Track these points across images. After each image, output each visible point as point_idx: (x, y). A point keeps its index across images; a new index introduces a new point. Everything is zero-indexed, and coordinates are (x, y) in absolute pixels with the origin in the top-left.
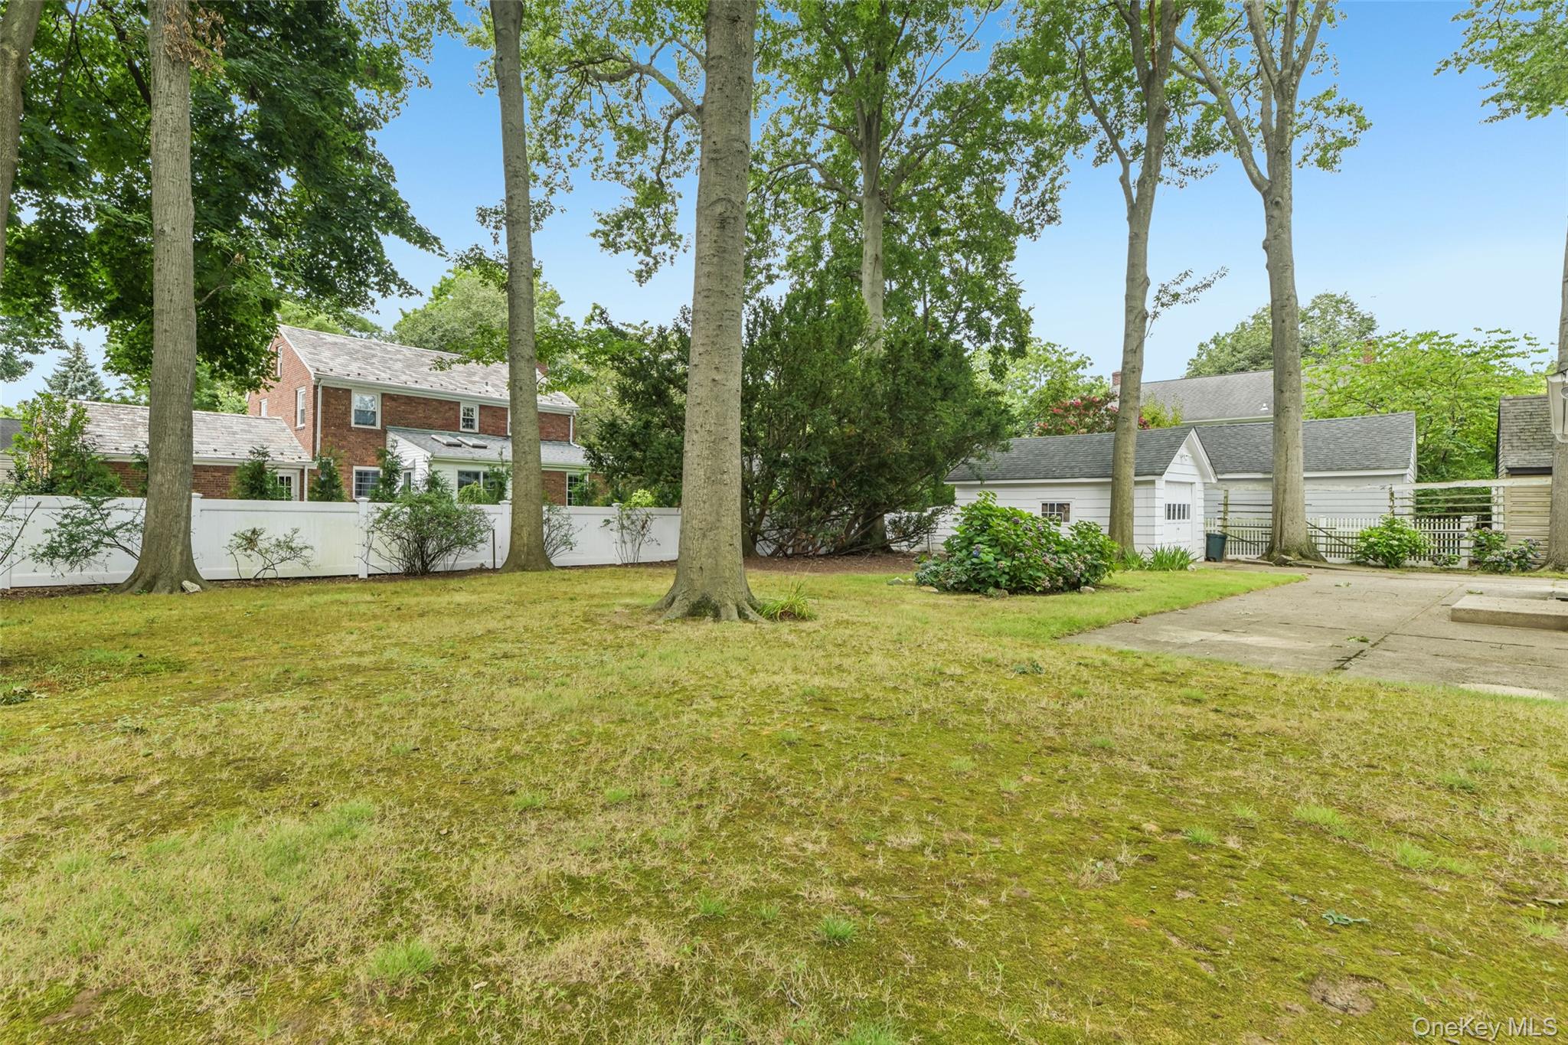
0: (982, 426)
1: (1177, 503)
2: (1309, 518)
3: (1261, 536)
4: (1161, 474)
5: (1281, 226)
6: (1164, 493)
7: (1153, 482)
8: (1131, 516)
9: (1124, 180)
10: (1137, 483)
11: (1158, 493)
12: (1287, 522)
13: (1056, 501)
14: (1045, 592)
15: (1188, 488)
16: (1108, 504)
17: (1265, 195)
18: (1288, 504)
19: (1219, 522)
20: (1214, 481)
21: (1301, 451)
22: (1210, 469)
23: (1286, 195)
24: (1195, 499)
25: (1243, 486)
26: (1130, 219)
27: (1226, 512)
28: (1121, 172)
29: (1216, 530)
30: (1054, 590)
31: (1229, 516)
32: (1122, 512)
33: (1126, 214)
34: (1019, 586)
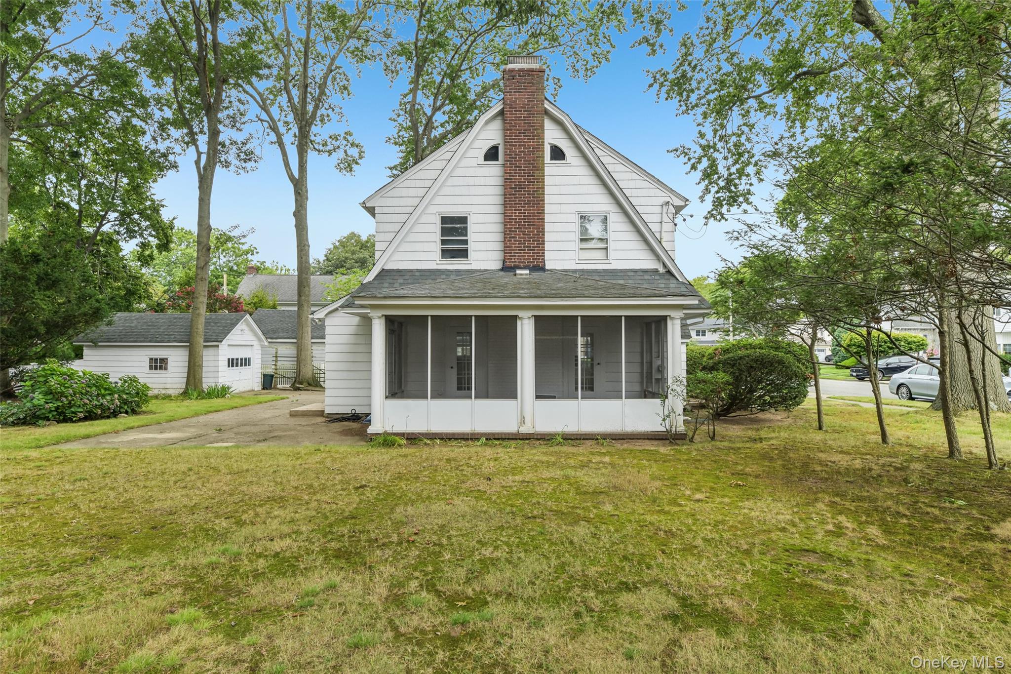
0: (86, 308)
1: (239, 357)
2: (315, 364)
3: (291, 374)
4: (221, 341)
5: (301, 206)
6: (225, 351)
7: (218, 346)
8: (201, 366)
9: (197, 163)
10: (205, 346)
11: (220, 352)
12: (302, 366)
13: (159, 357)
14: (80, 420)
15: (249, 348)
16: (187, 359)
17: (295, 186)
18: (303, 357)
19: (273, 367)
20: (266, 344)
21: (310, 329)
22: (263, 337)
23: (304, 189)
24: (255, 354)
25: (284, 346)
26: (200, 188)
27: (276, 361)
28: (195, 157)
29: (270, 371)
30: (85, 419)
31: (279, 363)
32: (194, 364)
33: (197, 184)
34: (63, 417)
